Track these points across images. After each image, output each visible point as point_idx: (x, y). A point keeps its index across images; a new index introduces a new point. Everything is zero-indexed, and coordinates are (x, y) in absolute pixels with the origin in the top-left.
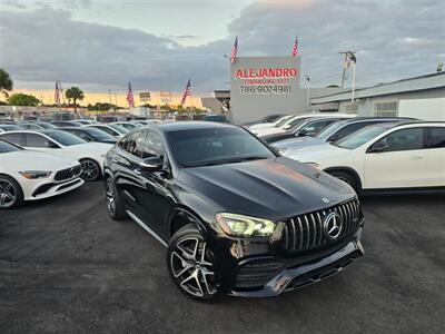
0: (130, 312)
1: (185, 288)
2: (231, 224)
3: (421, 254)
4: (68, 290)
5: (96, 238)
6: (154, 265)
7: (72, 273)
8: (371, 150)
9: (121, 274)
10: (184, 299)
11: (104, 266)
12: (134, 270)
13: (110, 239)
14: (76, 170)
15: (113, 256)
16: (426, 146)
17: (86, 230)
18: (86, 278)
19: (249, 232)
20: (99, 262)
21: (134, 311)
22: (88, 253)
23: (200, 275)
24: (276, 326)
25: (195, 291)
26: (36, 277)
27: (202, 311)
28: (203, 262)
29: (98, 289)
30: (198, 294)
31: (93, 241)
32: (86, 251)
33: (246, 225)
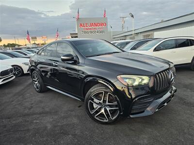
0: (70, 136)
1: (97, 119)
2: (127, 80)
3: (189, 90)
4: (28, 130)
5: (33, 102)
6: (72, 111)
7: (26, 121)
8: (155, 50)
9: (56, 117)
10: (97, 124)
11: (44, 115)
12: (63, 115)
13: (41, 102)
14: (11, 70)
15: (47, 110)
16: (176, 47)
17: (26, 99)
18: (36, 123)
19: (136, 83)
20: (40, 114)
21: (72, 135)
22: (32, 110)
23: (106, 111)
24: (150, 130)
25: (103, 119)
26: (5, 126)
27: (109, 129)
28: (107, 103)
29: (46, 127)
30: (105, 121)
31: (32, 104)
32: (30, 109)
33: (134, 80)
